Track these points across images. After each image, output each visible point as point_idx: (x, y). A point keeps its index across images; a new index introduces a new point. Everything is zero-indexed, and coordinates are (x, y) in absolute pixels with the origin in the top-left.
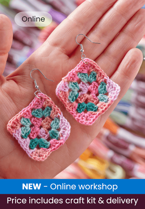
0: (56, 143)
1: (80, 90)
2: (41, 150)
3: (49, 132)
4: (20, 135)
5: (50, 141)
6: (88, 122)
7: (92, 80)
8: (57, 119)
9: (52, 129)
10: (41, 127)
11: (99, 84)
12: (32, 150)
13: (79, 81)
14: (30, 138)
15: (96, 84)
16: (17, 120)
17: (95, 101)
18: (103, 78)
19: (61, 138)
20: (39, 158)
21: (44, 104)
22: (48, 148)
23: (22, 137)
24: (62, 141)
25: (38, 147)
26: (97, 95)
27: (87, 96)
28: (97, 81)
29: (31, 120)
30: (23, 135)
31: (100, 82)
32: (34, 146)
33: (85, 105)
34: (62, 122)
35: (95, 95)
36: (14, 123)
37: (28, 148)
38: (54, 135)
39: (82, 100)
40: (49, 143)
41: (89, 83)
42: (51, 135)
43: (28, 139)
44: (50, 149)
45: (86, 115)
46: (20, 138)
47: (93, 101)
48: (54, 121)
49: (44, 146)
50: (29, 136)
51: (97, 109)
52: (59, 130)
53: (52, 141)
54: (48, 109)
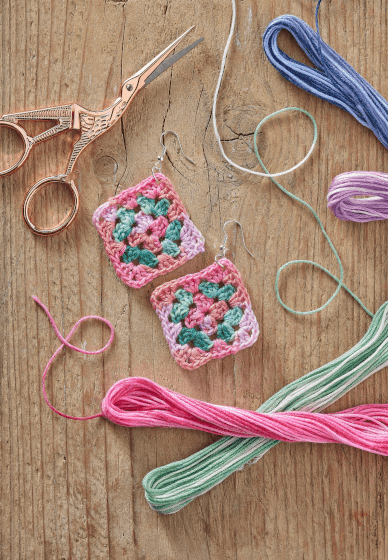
0: (223, 348)
1: (135, 224)
2: (194, 350)
3: (218, 327)
4: (166, 315)
5: (214, 342)
6: (136, 282)
7: (159, 212)
8: (239, 310)
9: (225, 324)
10: (207, 313)
11: (169, 223)
12: (179, 346)
13: (137, 209)
14: (184, 326)
15: (165, 221)
16: (170, 289)
17: (156, 250)
18: (179, 214)
19: (235, 343)
20: (186, 363)
21: (226, 278)
22: (207, 352)
23: (170, 320)
24: (234, 349)
25: (192, 344)
26: (162, 239)
27: (145, 237)
28: (167, 217)
29: (194, 296)
30: (173, 316)
31: (172, 219)
32: (185, 340)
33: (138, 251)
34: (247, 319)
35: (157, 238)
36: (164, 292)
37: (173, 341)
38: (224, 333)
39: (135, 242)
40: (212, 343)
41: (153, 216)
42: (219, 332)
43: (179, 325)
44: (210, 355)
45: (136, 268)
46: (165, 319)
47: (152, 249)
48: (232, 311)
49: (202, 346)
50: (183, 321)
51: (157, 265)
52: (236, 328)
53: (218, 341)
54: (228, 289)
